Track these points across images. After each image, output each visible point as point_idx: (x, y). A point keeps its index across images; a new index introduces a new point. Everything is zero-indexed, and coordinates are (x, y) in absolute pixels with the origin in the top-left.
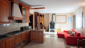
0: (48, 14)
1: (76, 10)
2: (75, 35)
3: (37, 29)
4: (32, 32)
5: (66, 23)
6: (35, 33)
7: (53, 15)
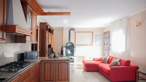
0: (62, 29)
1: (111, 24)
2: (119, 63)
3: (55, 57)
4: (45, 63)
5: (92, 45)
6: (50, 66)
7: (72, 31)
